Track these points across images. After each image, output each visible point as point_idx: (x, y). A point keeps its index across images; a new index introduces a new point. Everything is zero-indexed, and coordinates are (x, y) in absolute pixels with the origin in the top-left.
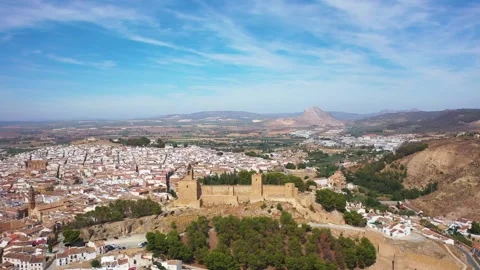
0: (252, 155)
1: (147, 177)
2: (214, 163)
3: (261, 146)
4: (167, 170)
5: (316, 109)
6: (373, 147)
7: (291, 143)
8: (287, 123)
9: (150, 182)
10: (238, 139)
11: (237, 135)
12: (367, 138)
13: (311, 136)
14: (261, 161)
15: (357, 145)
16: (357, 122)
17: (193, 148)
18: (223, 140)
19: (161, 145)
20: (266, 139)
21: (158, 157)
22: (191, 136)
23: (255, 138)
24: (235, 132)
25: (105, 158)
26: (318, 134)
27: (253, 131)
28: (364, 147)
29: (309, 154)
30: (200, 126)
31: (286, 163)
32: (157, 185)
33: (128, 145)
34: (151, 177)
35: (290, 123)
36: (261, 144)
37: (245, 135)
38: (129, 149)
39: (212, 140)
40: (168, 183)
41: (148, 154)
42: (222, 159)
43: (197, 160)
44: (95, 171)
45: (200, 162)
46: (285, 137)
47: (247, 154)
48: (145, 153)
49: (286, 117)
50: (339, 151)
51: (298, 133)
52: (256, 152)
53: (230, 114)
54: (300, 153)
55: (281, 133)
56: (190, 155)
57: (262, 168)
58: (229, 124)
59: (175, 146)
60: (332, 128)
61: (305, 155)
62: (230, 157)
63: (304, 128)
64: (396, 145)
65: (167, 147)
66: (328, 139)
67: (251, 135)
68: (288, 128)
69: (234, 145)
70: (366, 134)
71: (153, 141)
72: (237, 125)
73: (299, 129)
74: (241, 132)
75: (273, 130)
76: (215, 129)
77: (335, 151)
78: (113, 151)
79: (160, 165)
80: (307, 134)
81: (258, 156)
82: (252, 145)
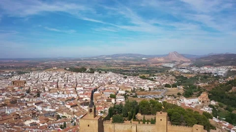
0: (144, 78)
1: (80, 93)
2: (122, 83)
3: (148, 72)
4: (94, 87)
5: (175, 53)
6: (211, 73)
7: (164, 70)
8: (160, 60)
9: (81, 96)
10: (135, 68)
11: (135, 66)
12: (206, 68)
13: (174, 67)
14: (150, 82)
15: (201, 72)
16: (197, 59)
17: (110, 73)
18: (127, 68)
19: (92, 71)
20: (150, 68)
21: (90, 79)
22: (111, 66)
23: (144, 67)
24: (133, 64)
25: (60, 79)
26: (177, 66)
27: (143, 64)
28: (206, 73)
29: (176, 77)
30: (116, 61)
31: (164, 83)
32: (84, 99)
33: (74, 71)
34: (82, 92)
35: (161, 60)
36: (148, 71)
37: (139, 66)
38: (74, 74)
39: (121, 68)
40: (92, 98)
41: (84, 77)
42: (126, 80)
43: (112, 81)
44: (51, 88)
45: (114, 82)
46: (160, 67)
47: (140, 77)
48: (83, 76)
49: (159, 56)
50: (193, 76)
51: (166, 65)
52: (146, 75)
53: (131, 55)
54: (171, 77)
55: (158, 65)
56: (108, 78)
57: (151, 87)
58: (130, 60)
59: (100, 72)
60: (184, 62)
61: (174, 78)
62: (131, 80)
63: (170, 62)
64: (224, 72)
65: (96, 73)
66: (184, 69)
67: (142, 66)
68: (161, 62)
69: (133, 71)
70: (204, 66)
71: (88, 69)
72: (135, 60)
73: (166, 63)
74: (137, 64)
75: (153, 63)
76: (123, 63)
77: (190, 75)
78: (65, 75)
79: (90, 83)
80: (171, 66)
81: (147, 79)
82: (143, 71)
